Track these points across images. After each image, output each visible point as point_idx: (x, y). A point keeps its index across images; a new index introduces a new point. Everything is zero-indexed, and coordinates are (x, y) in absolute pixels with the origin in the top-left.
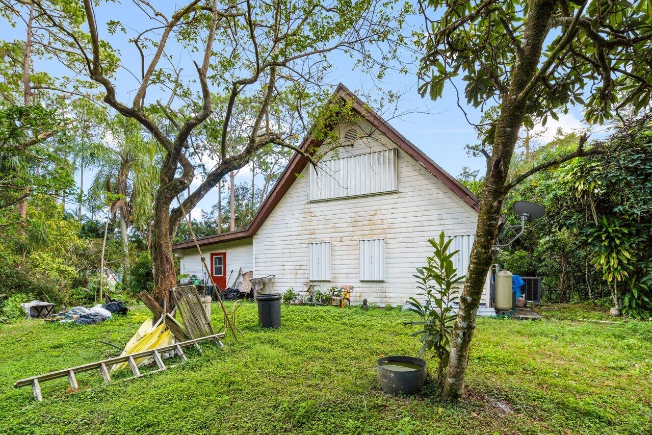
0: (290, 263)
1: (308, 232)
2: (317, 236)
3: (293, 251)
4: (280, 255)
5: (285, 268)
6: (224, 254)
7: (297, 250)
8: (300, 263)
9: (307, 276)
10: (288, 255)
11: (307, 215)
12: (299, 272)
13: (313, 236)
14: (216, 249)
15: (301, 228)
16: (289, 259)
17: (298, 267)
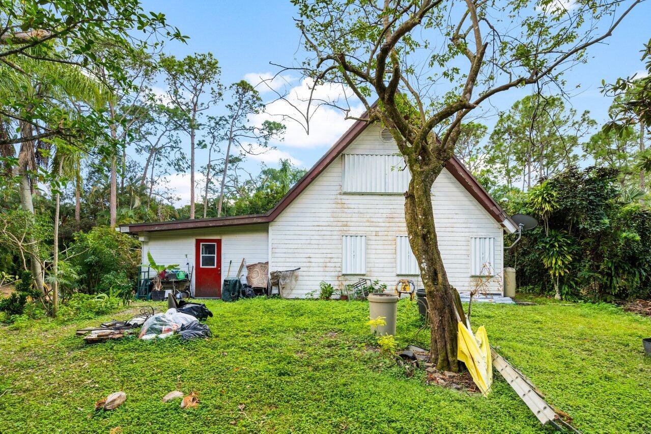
0: (317, 256)
1: (340, 224)
2: (351, 228)
3: (321, 242)
4: (304, 246)
5: (311, 260)
6: (219, 242)
7: (326, 242)
8: (329, 256)
9: (338, 269)
10: (316, 246)
11: (339, 206)
12: (328, 264)
13: (345, 228)
14: (204, 234)
15: (332, 219)
16: (316, 251)
17: (327, 260)
